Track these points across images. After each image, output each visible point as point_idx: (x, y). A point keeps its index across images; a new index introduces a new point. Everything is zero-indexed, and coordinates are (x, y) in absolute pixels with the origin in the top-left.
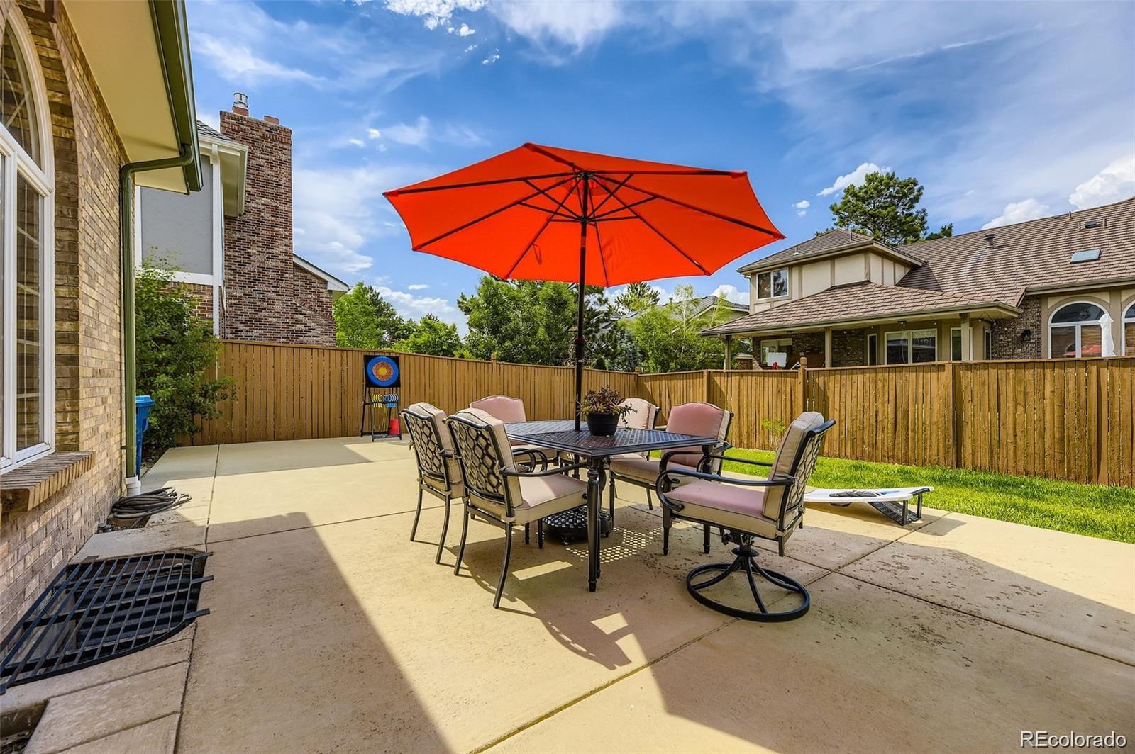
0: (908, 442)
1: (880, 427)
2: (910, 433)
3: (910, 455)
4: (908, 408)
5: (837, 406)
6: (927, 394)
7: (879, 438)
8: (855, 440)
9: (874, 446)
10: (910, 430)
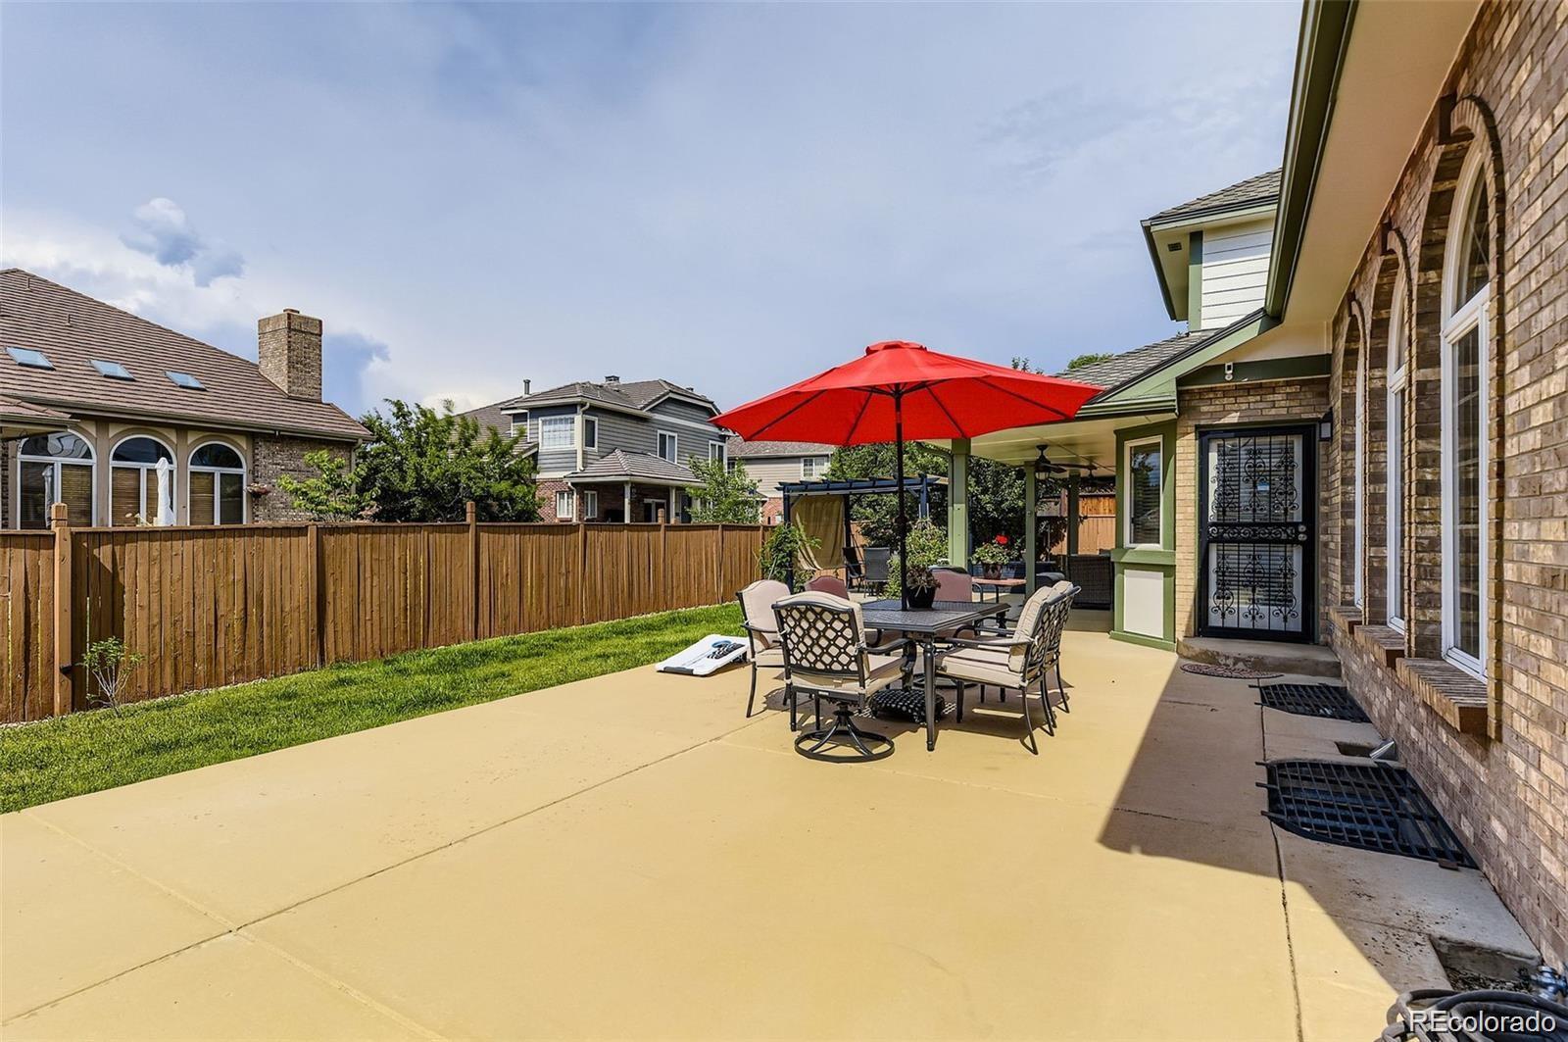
0: (263, 642)
1: (222, 627)
2: (265, 628)
3: (266, 661)
4: (262, 591)
5: (142, 600)
6: (286, 569)
7: (221, 644)
8: (179, 658)
9: (213, 659)
10: (265, 623)
